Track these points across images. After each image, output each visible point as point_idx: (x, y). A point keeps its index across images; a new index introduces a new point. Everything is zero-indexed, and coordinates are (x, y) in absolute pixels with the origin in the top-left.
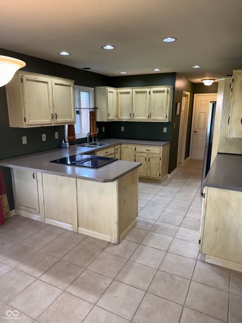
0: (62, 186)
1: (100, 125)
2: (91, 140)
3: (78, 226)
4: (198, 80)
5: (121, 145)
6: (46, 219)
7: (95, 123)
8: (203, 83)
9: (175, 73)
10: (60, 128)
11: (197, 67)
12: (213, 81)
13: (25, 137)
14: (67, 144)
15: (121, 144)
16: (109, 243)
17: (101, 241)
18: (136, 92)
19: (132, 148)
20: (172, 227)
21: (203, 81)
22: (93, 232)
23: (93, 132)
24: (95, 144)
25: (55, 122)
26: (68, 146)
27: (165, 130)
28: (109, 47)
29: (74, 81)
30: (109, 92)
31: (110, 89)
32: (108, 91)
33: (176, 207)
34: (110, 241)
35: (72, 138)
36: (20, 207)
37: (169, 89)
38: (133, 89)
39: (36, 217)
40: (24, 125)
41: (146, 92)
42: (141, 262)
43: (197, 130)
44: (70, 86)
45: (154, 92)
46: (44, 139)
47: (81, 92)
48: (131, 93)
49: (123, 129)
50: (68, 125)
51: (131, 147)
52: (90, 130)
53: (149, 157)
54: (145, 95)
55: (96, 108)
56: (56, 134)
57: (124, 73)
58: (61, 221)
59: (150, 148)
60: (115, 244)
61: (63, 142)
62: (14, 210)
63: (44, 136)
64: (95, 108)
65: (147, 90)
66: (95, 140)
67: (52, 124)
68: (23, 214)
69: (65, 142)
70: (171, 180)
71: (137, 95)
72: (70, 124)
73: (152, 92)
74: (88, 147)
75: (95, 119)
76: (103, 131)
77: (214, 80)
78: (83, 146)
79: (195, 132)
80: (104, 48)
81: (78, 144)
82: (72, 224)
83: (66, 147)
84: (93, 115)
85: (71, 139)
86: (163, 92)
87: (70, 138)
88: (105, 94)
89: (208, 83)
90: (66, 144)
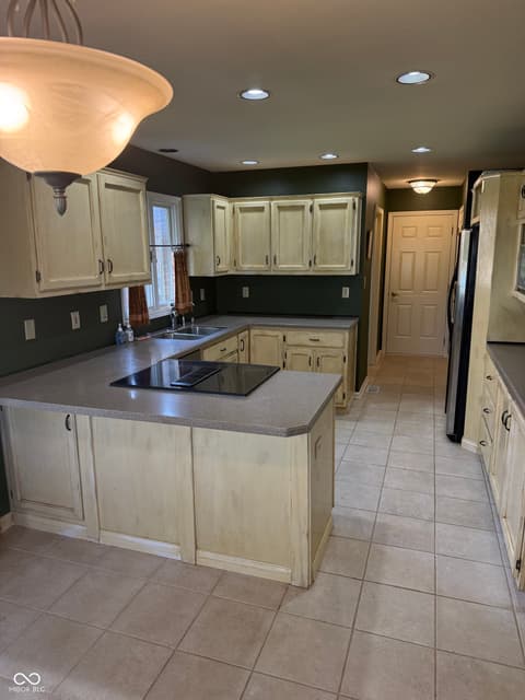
0: (149, 446)
1: (198, 283)
2: (179, 322)
3: (196, 548)
4: (402, 182)
5: (249, 330)
6: (103, 533)
7: (187, 280)
8: (411, 189)
9: (366, 164)
10: (111, 297)
11: (421, 150)
12: (433, 184)
13: (32, 322)
14: (130, 333)
15: (248, 328)
16: (287, 587)
17: (263, 582)
18: (279, 207)
19: (277, 336)
20: (418, 525)
21: (413, 185)
22: (239, 561)
23: (184, 301)
24: (189, 331)
25: (108, 281)
26: (131, 339)
27: (346, 293)
28: (255, 94)
29: (146, 180)
30: (218, 207)
31: (219, 201)
32: (216, 204)
33: (405, 473)
34: (288, 581)
35: (140, 319)
36: (27, 505)
37: (357, 200)
38: (272, 200)
39: (73, 531)
40: (36, 292)
41: (303, 207)
42: (388, 633)
43: (399, 292)
44: (138, 191)
45: (322, 207)
46: (76, 325)
47: (155, 208)
48: (267, 210)
49: (246, 292)
50: (130, 289)
51: (275, 333)
52: (177, 298)
53: (319, 355)
54: (299, 214)
55: (188, 245)
56: (104, 310)
57: (250, 163)
58: (147, 538)
59: (321, 335)
60: (302, 588)
61: (120, 329)
62: (7, 517)
63: (75, 316)
64: (185, 246)
65: (307, 202)
66: (188, 321)
67: (99, 286)
68: (35, 522)
69: (124, 328)
70: (364, 407)
71: (282, 213)
72: (132, 285)
73: (316, 208)
74: (175, 337)
75: (186, 271)
76: (202, 298)
77: (436, 181)
78: (164, 337)
79: (393, 295)
80: (244, 95)
81: (152, 331)
82: (178, 544)
83: (126, 342)
84: (181, 261)
85: (137, 322)
86: (344, 206)
87: (134, 319)
88: (209, 212)
89: (422, 187)
90: (127, 335)
